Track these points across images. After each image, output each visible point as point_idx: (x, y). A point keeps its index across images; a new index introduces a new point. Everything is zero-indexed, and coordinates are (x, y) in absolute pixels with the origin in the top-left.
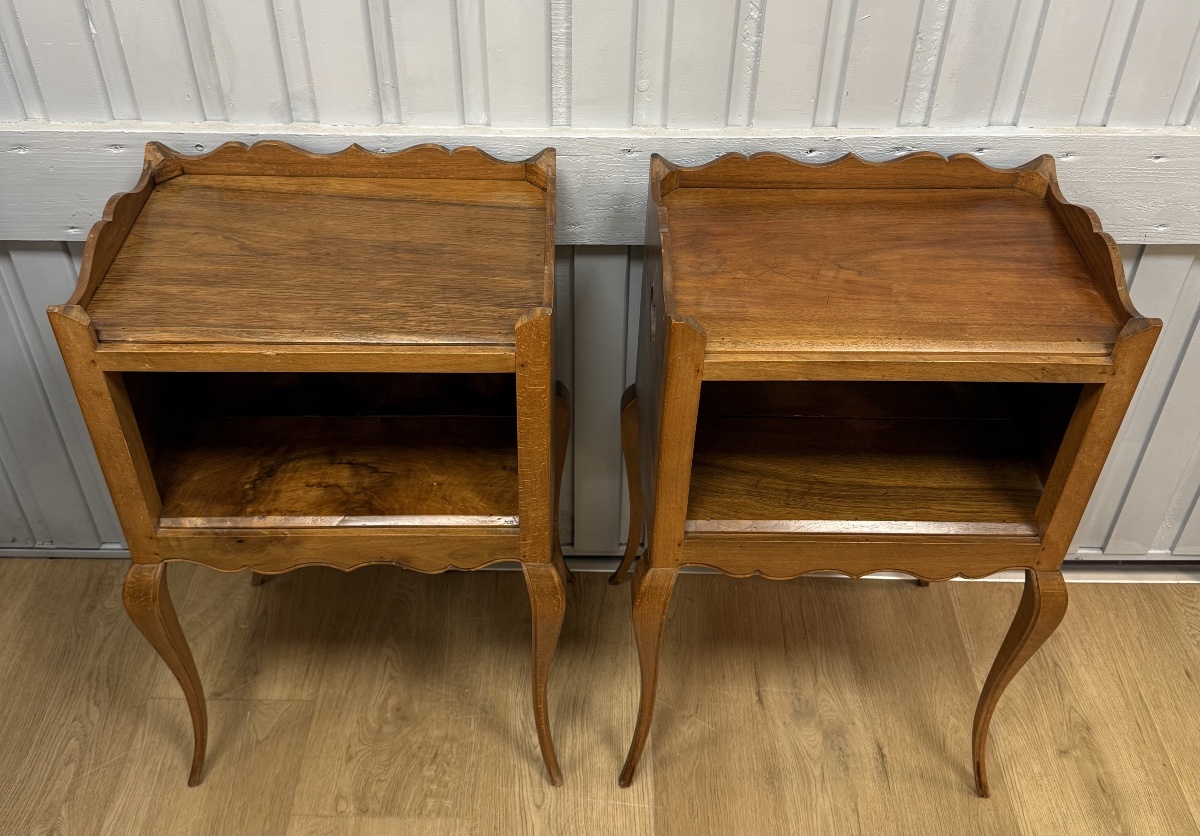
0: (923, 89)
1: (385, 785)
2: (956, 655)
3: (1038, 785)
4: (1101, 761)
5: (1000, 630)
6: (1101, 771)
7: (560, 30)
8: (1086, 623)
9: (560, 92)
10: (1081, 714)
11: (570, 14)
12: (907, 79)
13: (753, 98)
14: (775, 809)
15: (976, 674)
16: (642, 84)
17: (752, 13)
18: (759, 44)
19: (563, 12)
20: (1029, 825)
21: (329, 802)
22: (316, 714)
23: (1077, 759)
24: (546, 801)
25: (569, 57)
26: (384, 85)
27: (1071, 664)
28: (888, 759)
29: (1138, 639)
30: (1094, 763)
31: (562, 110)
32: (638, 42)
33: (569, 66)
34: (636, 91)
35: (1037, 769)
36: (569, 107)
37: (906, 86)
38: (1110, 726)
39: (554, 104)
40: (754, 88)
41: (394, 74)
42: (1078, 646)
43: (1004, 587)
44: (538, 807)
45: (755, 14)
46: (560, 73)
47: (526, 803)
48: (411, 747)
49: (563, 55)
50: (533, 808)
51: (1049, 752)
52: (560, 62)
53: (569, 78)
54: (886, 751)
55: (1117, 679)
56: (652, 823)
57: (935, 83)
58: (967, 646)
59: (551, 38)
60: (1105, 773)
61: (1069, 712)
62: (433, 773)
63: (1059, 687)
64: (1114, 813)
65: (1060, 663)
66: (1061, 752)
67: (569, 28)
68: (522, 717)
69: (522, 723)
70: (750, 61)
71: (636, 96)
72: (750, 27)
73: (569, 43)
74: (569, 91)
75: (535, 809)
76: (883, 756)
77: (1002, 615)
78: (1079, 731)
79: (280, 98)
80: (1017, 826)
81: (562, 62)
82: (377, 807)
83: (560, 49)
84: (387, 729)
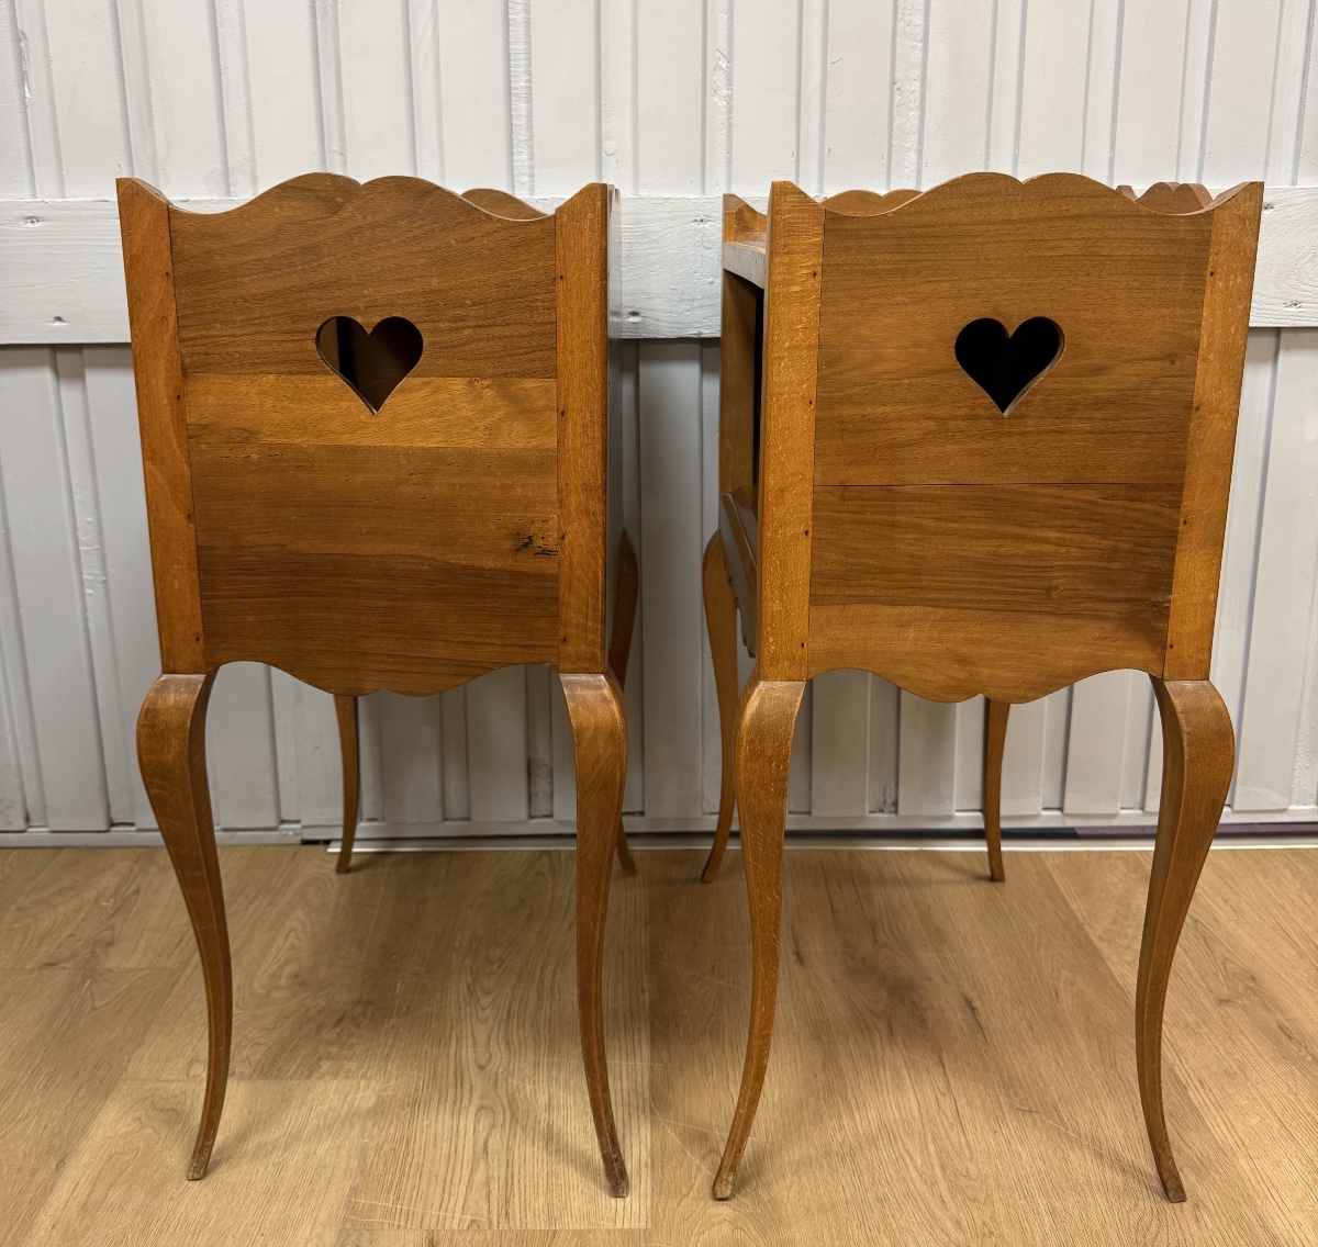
0: (909, 149)
1: (264, 1048)
2: (1060, 914)
3: (1196, 1033)
4: (1278, 1008)
5: (1115, 892)
6: (1281, 1017)
7: (519, 83)
8: (1227, 883)
9: (521, 157)
10: (1240, 964)
11: (529, 65)
12: (891, 136)
13: (729, 162)
14: (824, 1064)
15: (1089, 930)
16: (609, 146)
17: (720, 63)
18: (730, 98)
19: (523, 62)
20: (1192, 1074)
21: (180, 1066)
22: (182, 981)
23: (1244, 1007)
24: (493, 1061)
25: (530, 115)
26: (332, 152)
27: (1215, 920)
28: (981, 1010)
29: (1299, 896)
30: (1269, 1010)
31: (525, 179)
32: (603, 97)
33: (530, 126)
34: (604, 155)
35: (1190, 1018)
36: (532, 176)
37: (890, 145)
38: (1283, 976)
39: (516, 172)
40: (729, 152)
41: (343, 139)
42: (1222, 904)
43: (1114, 855)
44: (482, 1068)
45: (723, 64)
46: (521, 133)
47: (464, 1063)
48: (308, 1011)
49: (524, 112)
50: (473, 1069)
51: (1205, 1001)
52: (520, 122)
53: (530, 139)
54: (977, 1004)
55: (1282, 932)
56: (646, 1081)
57: (921, 143)
58: (1074, 906)
59: (510, 93)
60: (1288, 1020)
61: (1224, 964)
62: (334, 1036)
63: (1205, 940)
64: (1310, 1059)
65: (1201, 920)
66: (1221, 1001)
67: (530, 81)
68: (469, 980)
69: (468, 987)
70: (723, 118)
71: (603, 160)
72: (718, 78)
73: (529, 100)
74: (531, 157)
75: (477, 1070)
76: (973, 1009)
77: (1116, 880)
78: (1242, 981)
79: (218, 166)
80: (1175, 1075)
81: (523, 122)
82: (248, 1071)
83: (520, 108)
84: (276, 995)
